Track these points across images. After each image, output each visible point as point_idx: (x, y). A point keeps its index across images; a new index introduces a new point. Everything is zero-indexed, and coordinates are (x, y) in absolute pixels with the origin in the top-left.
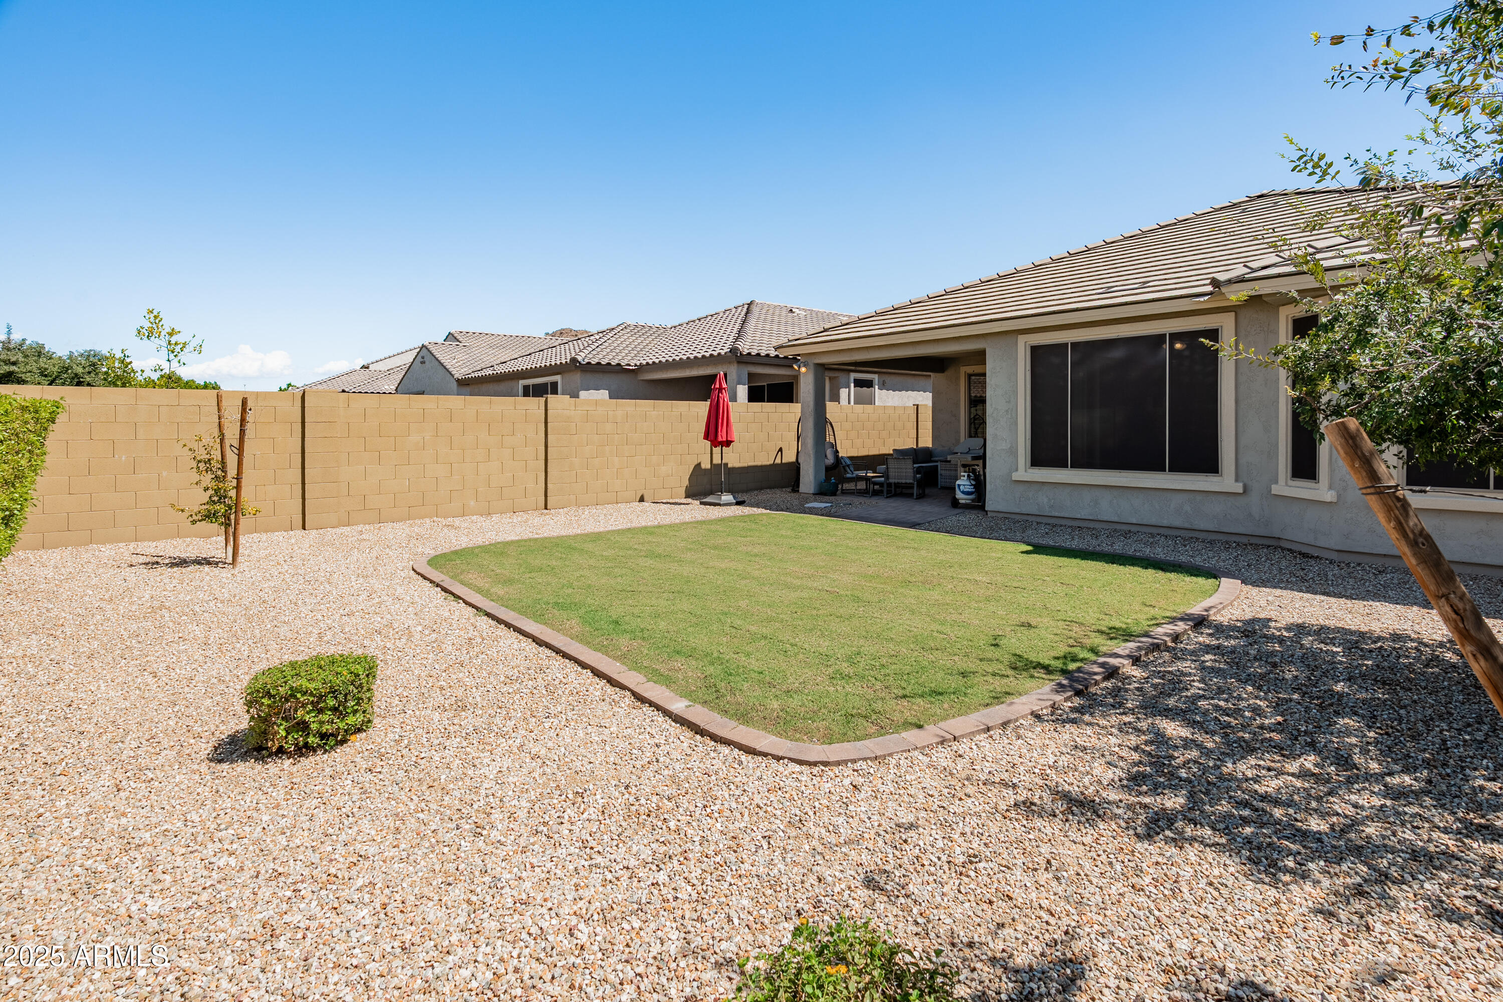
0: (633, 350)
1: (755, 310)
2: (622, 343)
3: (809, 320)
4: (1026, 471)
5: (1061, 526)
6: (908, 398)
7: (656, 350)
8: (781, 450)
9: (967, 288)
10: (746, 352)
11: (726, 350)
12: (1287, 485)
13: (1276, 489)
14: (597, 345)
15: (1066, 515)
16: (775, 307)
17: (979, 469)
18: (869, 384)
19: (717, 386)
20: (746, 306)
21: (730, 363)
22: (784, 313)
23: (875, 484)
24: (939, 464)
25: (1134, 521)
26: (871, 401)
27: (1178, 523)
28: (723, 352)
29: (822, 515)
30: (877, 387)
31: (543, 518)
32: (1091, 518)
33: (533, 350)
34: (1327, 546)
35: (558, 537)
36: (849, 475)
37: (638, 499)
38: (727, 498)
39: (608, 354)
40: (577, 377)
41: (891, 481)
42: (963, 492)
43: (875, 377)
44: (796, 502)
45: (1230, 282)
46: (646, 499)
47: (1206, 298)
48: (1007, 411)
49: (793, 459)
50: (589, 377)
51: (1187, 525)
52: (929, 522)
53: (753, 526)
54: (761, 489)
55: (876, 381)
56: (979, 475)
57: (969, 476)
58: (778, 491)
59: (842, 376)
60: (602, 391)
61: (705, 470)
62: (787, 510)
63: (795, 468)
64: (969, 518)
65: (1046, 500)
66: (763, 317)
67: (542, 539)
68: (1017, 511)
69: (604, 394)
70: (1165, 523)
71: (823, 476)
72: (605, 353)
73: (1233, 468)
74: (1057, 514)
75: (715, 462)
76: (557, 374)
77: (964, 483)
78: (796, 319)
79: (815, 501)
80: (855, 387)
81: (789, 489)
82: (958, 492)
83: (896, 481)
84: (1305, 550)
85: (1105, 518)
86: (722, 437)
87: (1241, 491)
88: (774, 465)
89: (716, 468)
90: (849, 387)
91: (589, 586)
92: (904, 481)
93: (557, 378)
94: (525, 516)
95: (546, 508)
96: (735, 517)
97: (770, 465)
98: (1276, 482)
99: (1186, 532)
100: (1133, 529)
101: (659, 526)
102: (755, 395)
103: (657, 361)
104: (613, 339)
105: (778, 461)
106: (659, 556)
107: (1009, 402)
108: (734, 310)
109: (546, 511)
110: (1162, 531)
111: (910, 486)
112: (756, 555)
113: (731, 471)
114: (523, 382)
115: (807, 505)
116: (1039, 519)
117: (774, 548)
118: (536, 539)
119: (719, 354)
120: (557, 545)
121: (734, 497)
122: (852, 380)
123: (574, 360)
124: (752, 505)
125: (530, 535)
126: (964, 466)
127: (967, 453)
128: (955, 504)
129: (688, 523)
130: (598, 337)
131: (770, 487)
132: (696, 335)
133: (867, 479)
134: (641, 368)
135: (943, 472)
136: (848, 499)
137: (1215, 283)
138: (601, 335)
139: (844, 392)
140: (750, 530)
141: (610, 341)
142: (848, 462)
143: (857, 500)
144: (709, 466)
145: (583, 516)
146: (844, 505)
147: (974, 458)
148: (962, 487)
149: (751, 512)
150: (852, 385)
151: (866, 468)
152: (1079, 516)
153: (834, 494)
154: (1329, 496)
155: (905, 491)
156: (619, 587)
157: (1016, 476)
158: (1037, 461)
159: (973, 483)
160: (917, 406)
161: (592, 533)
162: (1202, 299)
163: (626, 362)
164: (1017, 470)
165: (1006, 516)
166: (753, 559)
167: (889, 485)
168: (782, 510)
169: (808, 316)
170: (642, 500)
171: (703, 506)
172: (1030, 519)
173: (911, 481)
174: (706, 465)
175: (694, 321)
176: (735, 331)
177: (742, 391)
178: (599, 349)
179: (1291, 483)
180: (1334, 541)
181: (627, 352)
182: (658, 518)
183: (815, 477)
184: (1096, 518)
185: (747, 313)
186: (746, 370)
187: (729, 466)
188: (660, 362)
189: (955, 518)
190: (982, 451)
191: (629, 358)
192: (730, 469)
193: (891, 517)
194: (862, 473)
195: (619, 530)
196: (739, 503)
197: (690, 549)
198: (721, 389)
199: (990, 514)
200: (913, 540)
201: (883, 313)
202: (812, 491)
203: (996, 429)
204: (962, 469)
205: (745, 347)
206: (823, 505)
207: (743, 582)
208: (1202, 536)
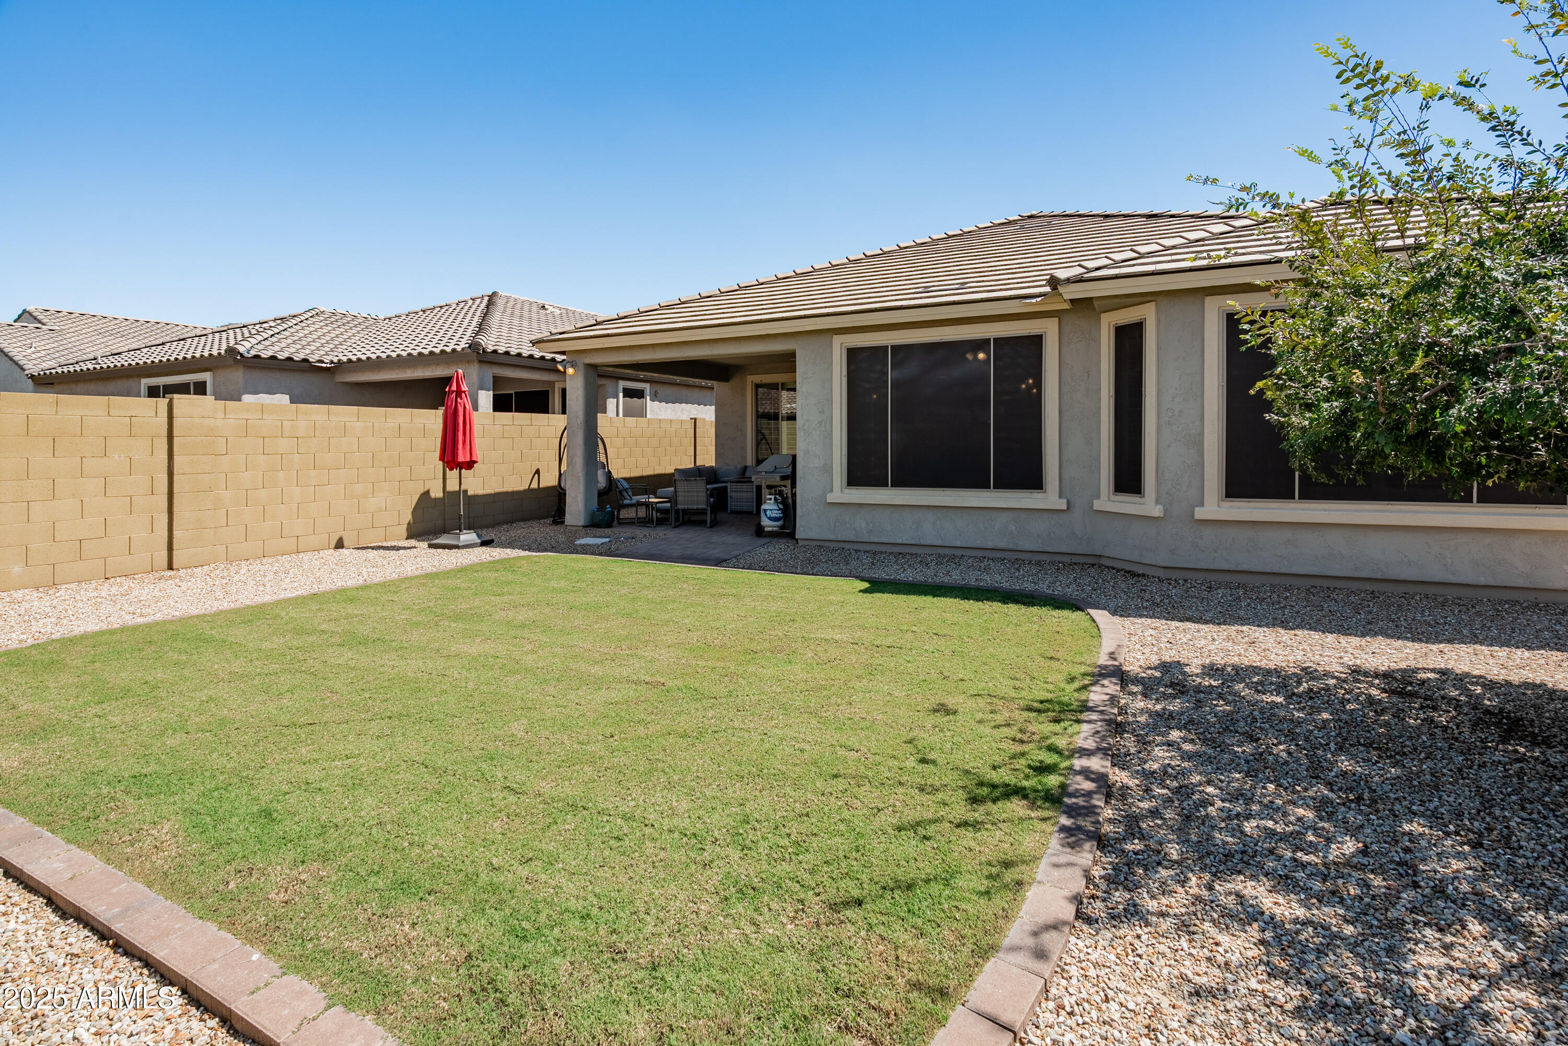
0: (327, 343)
1: (500, 303)
2: (310, 333)
3: (565, 319)
4: (842, 492)
5: (881, 553)
6: (682, 411)
7: (363, 345)
8: (538, 472)
9: (762, 284)
10: (490, 348)
11: (463, 345)
12: (1109, 500)
13: (1098, 505)
14: (271, 333)
15: (886, 540)
16: (523, 302)
17: (787, 491)
18: (640, 394)
19: (454, 388)
20: (486, 299)
21: (468, 362)
22: (534, 309)
23: (658, 510)
24: (728, 485)
25: (958, 544)
26: (642, 413)
27: (1002, 544)
28: (459, 348)
29: (601, 554)
30: (648, 398)
31: (162, 584)
32: (913, 542)
33: (168, 339)
34: (1153, 563)
35: (181, 620)
36: (626, 502)
37: (333, 544)
38: (468, 537)
39: (288, 346)
40: (238, 375)
41: (680, 507)
42: (770, 519)
43: (646, 387)
44: (562, 538)
45: (1068, 281)
46: (346, 543)
47: (1039, 299)
48: (820, 423)
49: (554, 482)
50: (257, 375)
51: (1011, 546)
52: (735, 557)
53: (510, 577)
54: (512, 522)
55: (648, 391)
56: (787, 498)
57: (775, 498)
58: (534, 524)
59: (609, 384)
60: (278, 396)
61: (436, 499)
62: (553, 549)
63: (558, 495)
64: (779, 548)
65: (864, 525)
66: (509, 311)
67: (148, 626)
68: (832, 537)
69: (283, 399)
70: (990, 544)
71: (594, 504)
72: (283, 345)
73: (1057, 483)
74: (876, 540)
75: (449, 488)
76: (206, 370)
77: (770, 507)
78: (550, 316)
79: (587, 535)
80: (624, 397)
81: (550, 520)
82: (763, 518)
83: (686, 507)
84: (1128, 567)
85: (928, 542)
86: (462, 457)
87: (1065, 507)
88: (529, 490)
89: (451, 498)
90: (617, 397)
91: (223, 722)
92: (695, 507)
93: (206, 376)
94: (127, 583)
95: (170, 568)
96: (482, 564)
97: (525, 490)
98: (1098, 497)
99: (1011, 553)
100: (958, 553)
101: (365, 587)
102: (501, 404)
103: (364, 357)
104: (298, 327)
105: (534, 485)
106: (364, 642)
107: (822, 412)
108: (470, 302)
109: (171, 573)
110: (986, 553)
111: (703, 512)
112: (523, 626)
113: (472, 500)
114: (146, 382)
115: (578, 542)
116: (856, 547)
117: (547, 610)
118: (135, 628)
119: (454, 350)
120: (175, 636)
121: (479, 536)
122: (621, 389)
123: (231, 351)
124: (503, 545)
125: (128, 618)
126: (769, 487)
127: (773, 472)
128: (760, 532)
129: (411, 579)
130: (273, 324)
131: (525, 519)
132: (420, 328)
133: (647, 505)
134: (339, 367)
135: (733, 495)
136: (627, 531)
137: (1054, 282)
138: (279, 322)
139: (611, 403)
140: (508, 583)
141: (292, 330)
142: (626, 485)
143: (640, 532)
144: (441, 495)
145: (237, 577)
146: (626, 539)
147: (784, 478)
148: (768, 513)
149: (503, 556)
150: (621, 395)
151: (645, 492)
152: (900, 541)
153: (609, 525)
154: (1157, 511)
155: (693, 518)
156: (285, 719)
157: (831, 498)
158: (855, 479)
159: (781, 507)
160: (695, 419)
161: (248, 607)
162: (1034, 301)
163: (317, 357)
164: (832, 491)
165: (819, 543)
166: (519, 633)
167: (677, 511)
168: (546, 550)
169: (564, 315)
170: (340, 545)
171: (433, 551)
172: (847, 546)
173: (704, 507)
174: (436, 493)
175: (417, 313)
176: (474, 324)
177: (486, 398)
178: (274, 339)
179: (1114, 498)
180: (1162, 558)
181: (318, 345)
182: (365, 574)
183: (586, 506)
184: (918, 543)
185: (488, 307)
186: (490, 372)
187: (470, 493)
188: (368, 358)
189: (765, 549)
190: (790, 469)
191: (322, 353)
192: (469, 497)
193: (688, 552)
194: (643, 499)
195: (296, 598)
196: (485, 543)
197: (417, 624)
198: (459, 393)
199: (801, 543)
200: (726, 583)
201: (668, 307)
202: (581, 523)
203: (808, 444)
204: (767, 491)
205: (489, 342)
206: (599, 541)
207: (511, 680)
208: (1026, 556)
